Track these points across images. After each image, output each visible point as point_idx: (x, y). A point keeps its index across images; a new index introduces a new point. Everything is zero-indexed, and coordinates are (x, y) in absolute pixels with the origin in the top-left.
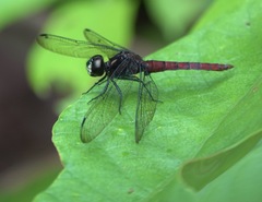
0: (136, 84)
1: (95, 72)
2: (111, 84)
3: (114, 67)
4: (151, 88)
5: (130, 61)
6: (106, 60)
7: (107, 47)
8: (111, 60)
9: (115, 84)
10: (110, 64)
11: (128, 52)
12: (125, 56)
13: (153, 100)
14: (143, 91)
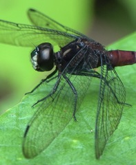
0: (96, 82)
1: (42, 65)
2: (64, 81)
3: (67, 58)
4: (116, 86)
5: (88, 51)
6: (57, 49)
7: (59, 33)
8: (63, 49)
9: (68, 81)
10: (62, 54)
11: (86, 40)
12: (82, 44)
13: (118, 102)
14: (106, 90)
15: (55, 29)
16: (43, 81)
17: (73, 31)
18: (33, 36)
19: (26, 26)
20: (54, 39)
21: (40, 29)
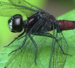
0: (49, 40)
1: (15, 28)
2: (29, 39)
3: (31, 25)
5: (45, 20)
6: (25, 18)
7: (26, 8)
8: (29, 19)
9: (32, 39)
10: (28, 22)
11: (44, 13)
12: (41, 16)
13: (64, 53)
14: (56, 45)
15: (24, 5)
16: (16, 38)
17: (35, 7)
18: (10, 10)
19: (5, 3)
20: (23, 12)
21: (15, 5)
